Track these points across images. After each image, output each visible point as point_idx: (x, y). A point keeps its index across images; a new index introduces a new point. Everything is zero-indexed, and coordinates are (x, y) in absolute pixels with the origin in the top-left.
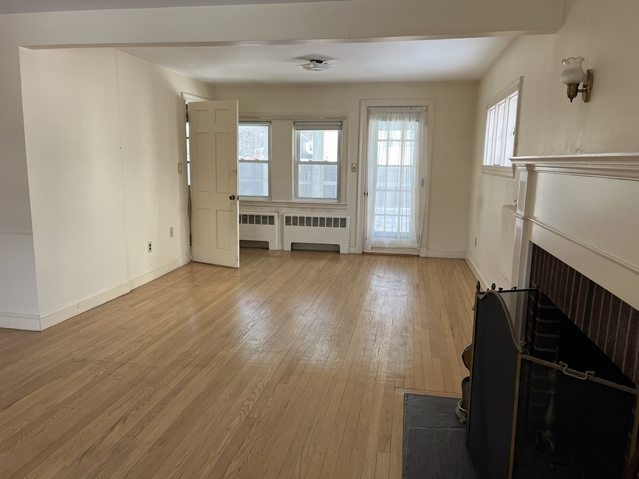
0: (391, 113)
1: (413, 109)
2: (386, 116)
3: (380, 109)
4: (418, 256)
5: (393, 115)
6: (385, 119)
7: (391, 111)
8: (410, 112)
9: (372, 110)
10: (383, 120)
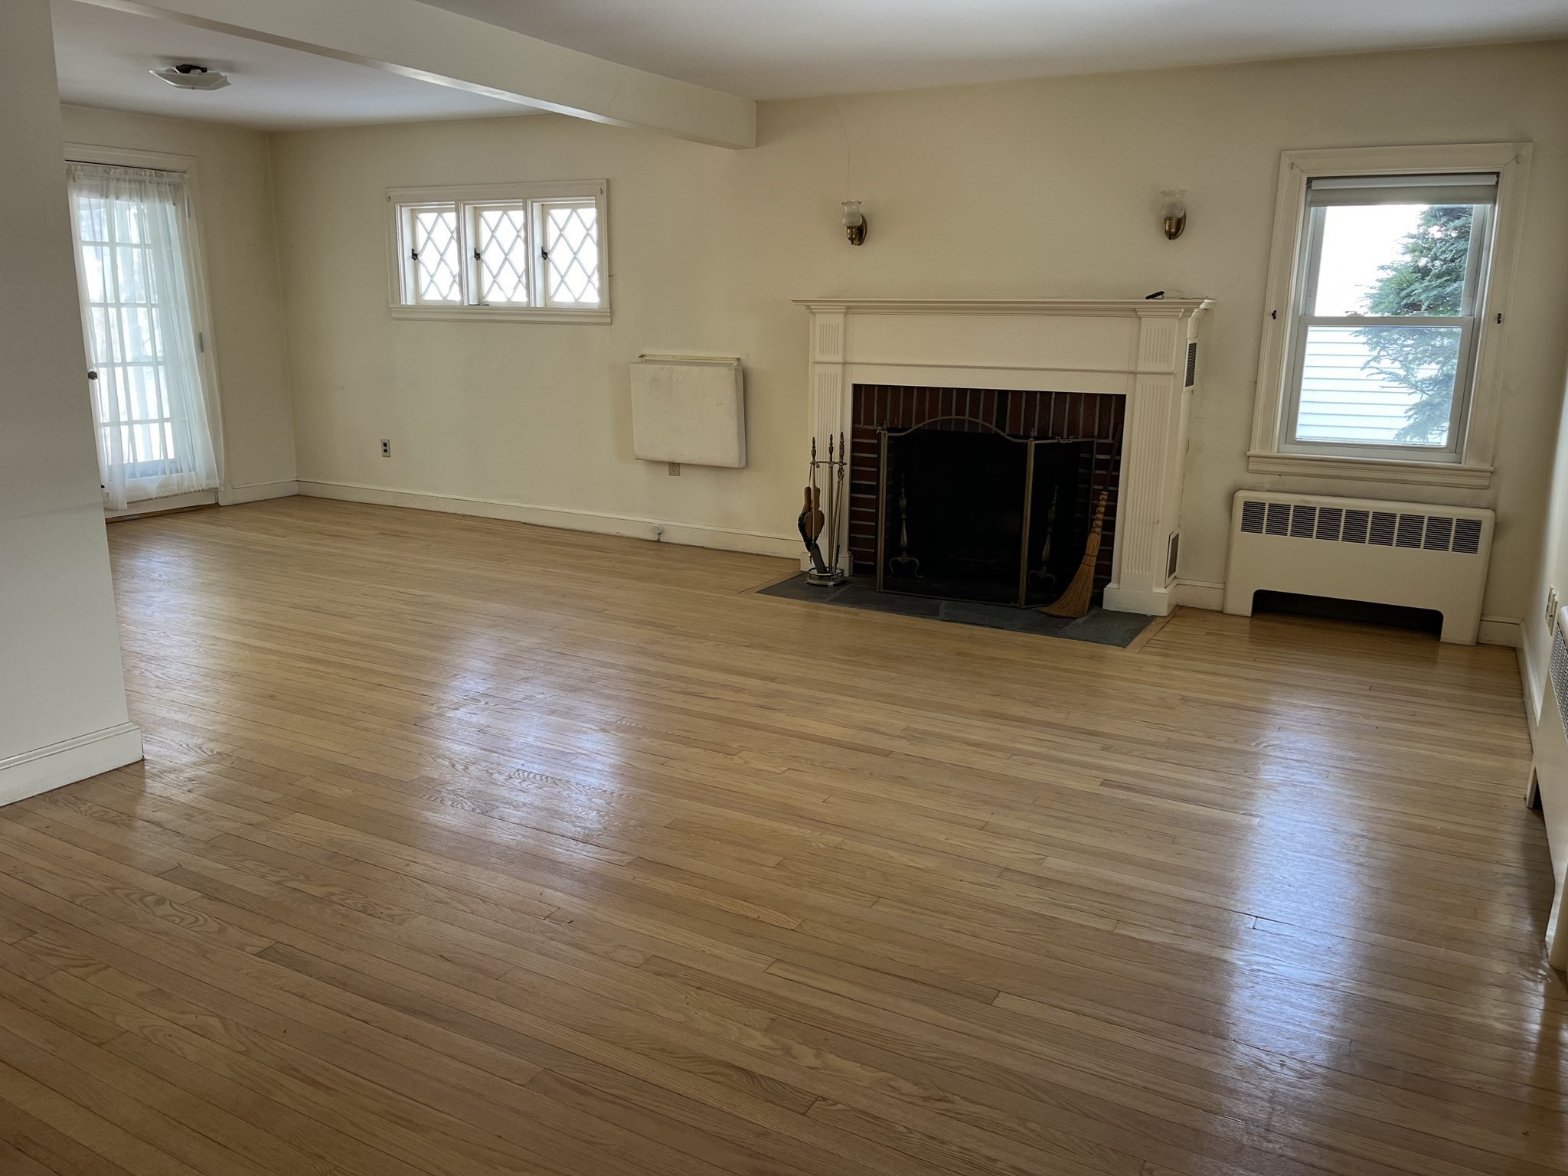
0: (118, 179)
1: (163, 176)
2: (108, 187)
3: (90, 167)
4: (217, 505)
5: (122, 184)
6: (105, 193)
7: (118, 176)
8: (158, 183)
9: (76, 169)
10: (102, 196)
